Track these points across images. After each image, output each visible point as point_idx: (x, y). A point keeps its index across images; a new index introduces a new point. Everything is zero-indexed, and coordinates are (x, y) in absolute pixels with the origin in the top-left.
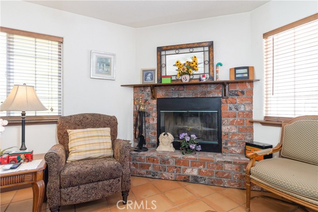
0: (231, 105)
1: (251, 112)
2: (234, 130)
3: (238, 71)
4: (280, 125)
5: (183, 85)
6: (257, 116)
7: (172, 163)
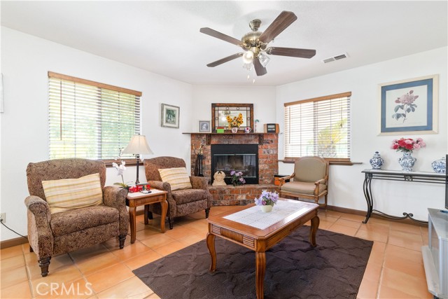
0: (265, 150)
1: (277, 155)
2: (267, 167)
3: (269, 127)
4: (293, 162)
5: (233, 135)
6: (281, 157)
7: (228, 192)
